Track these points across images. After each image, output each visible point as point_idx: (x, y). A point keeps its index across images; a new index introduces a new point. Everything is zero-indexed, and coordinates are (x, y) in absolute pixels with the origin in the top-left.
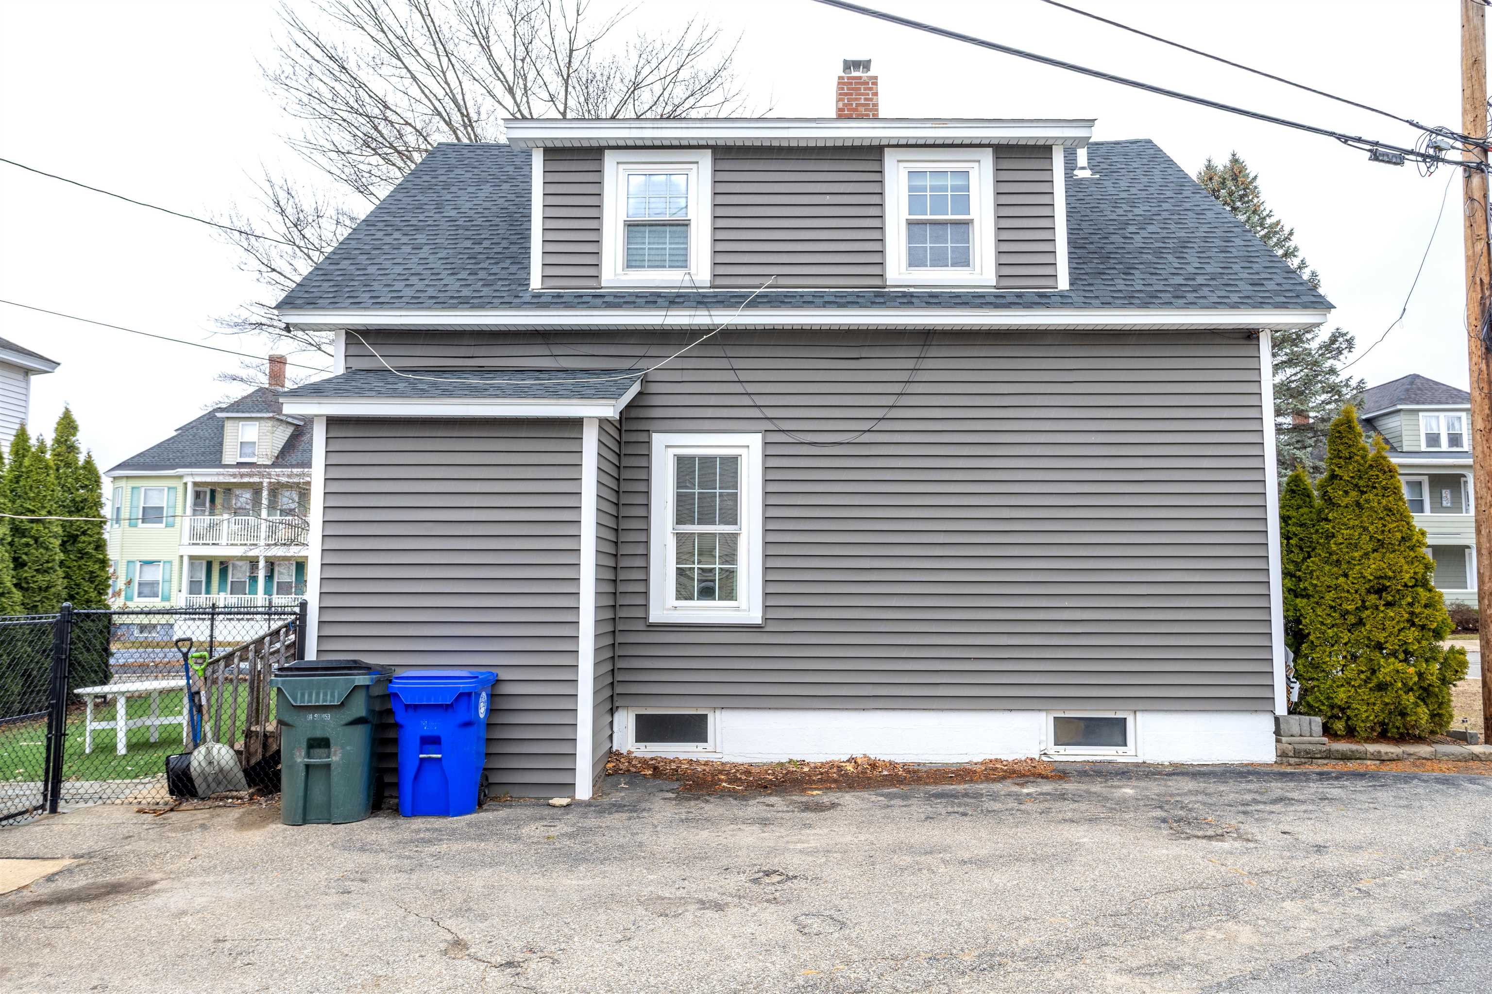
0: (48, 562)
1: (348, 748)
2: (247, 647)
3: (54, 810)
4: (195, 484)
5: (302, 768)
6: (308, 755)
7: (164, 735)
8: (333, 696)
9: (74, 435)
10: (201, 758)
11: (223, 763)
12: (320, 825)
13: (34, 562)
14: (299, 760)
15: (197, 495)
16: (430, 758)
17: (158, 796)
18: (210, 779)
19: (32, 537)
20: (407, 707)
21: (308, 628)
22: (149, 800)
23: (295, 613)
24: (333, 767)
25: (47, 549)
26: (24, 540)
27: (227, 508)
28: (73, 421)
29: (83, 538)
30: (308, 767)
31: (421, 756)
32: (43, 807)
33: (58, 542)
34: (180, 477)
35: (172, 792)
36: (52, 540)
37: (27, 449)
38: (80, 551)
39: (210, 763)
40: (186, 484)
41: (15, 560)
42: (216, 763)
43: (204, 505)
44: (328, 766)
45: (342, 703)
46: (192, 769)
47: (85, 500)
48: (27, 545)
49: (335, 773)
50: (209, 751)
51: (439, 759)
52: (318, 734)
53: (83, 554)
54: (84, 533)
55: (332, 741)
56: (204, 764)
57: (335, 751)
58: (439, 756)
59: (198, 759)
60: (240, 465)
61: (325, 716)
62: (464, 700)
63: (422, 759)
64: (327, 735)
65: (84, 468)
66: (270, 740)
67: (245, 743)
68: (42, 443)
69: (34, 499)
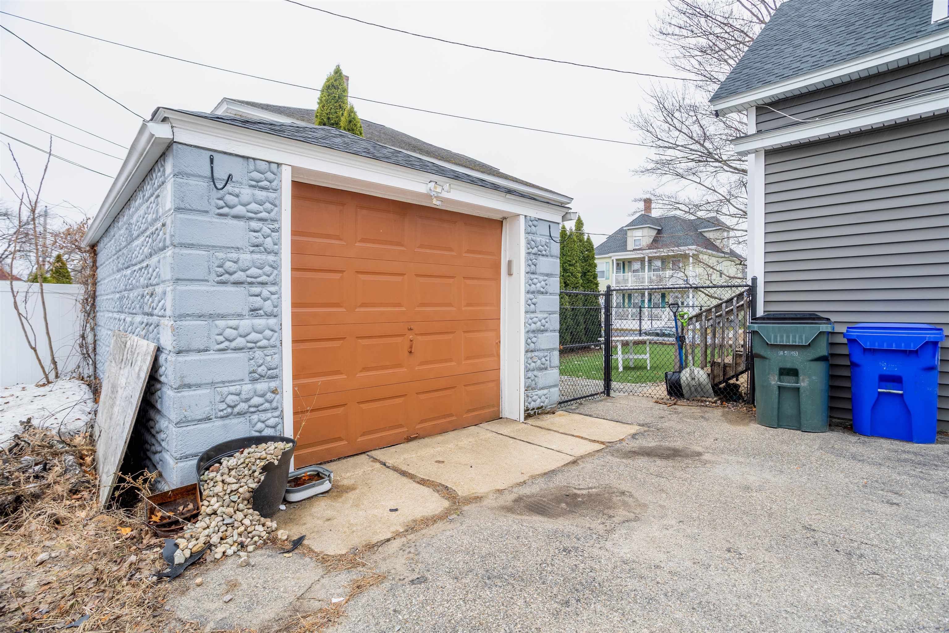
0: (577, 284)
1: (814, 378)
2: (710, 309)
3: (608, 395)
4: (617, 260)
5: (776, 389)
6: (780, 380)
7: (636, 364)
8: (801, 338)
9: (582, 227)
10: (688, 375)
11: (701, 380)
12: (792, 431)
13: (572, 284)
14: (773, 383)
15: (618, 264)
16: (890, 393)
17: (663, 394)
18: (693, 389)
19: (570, 273)
20: (865, 350)
21: (757, 295)
22: (658, 396)
23: (748, 286)
24: (801, 391)
25: (576, 278)
26: (567, 274)
27: (630, 270)
28: (581, 221)
29: (588, 273)
30: (779, 387)
31: (879, 390)
32: (604, 392)
33: (580, 275)
34: (611, 257)
35: (669, 393)
36: (578, 274)
37: (566, 235)
38: (588, 279)
39: (693, 379)
40: (613, 260)
41: (565, 283)
42: (696, 379)
43: (620, 269)
44: (798, 389)
45: (809, 344)
46: (682, 382)
47: (588, 256)
48: (569, 276)
49: (803, 395)
50: (692, 372)
51: (901, 395)
52: (789, 365)
53: (589, 281)
54: (588, 271)
55: (800, 372)
56: (689, 379)
57: (803, 379)
58: (901, 392)
59: (685, 375)
60: (634, 250)
61: (792, 353)
62: (930, 348)
63: (879, 393)
64: (796, 367)
65: (587, 242)
66: (728, 369)
67: (712, 370)
68: (571, 230)
69: (570, 256)
